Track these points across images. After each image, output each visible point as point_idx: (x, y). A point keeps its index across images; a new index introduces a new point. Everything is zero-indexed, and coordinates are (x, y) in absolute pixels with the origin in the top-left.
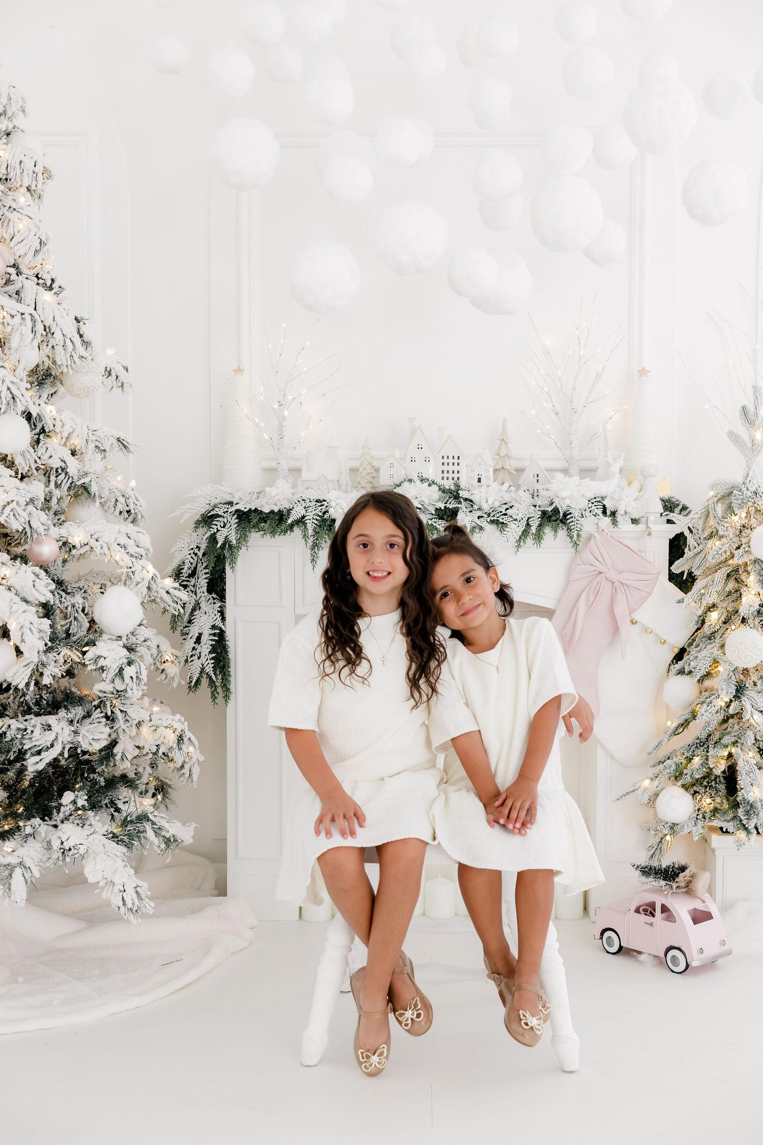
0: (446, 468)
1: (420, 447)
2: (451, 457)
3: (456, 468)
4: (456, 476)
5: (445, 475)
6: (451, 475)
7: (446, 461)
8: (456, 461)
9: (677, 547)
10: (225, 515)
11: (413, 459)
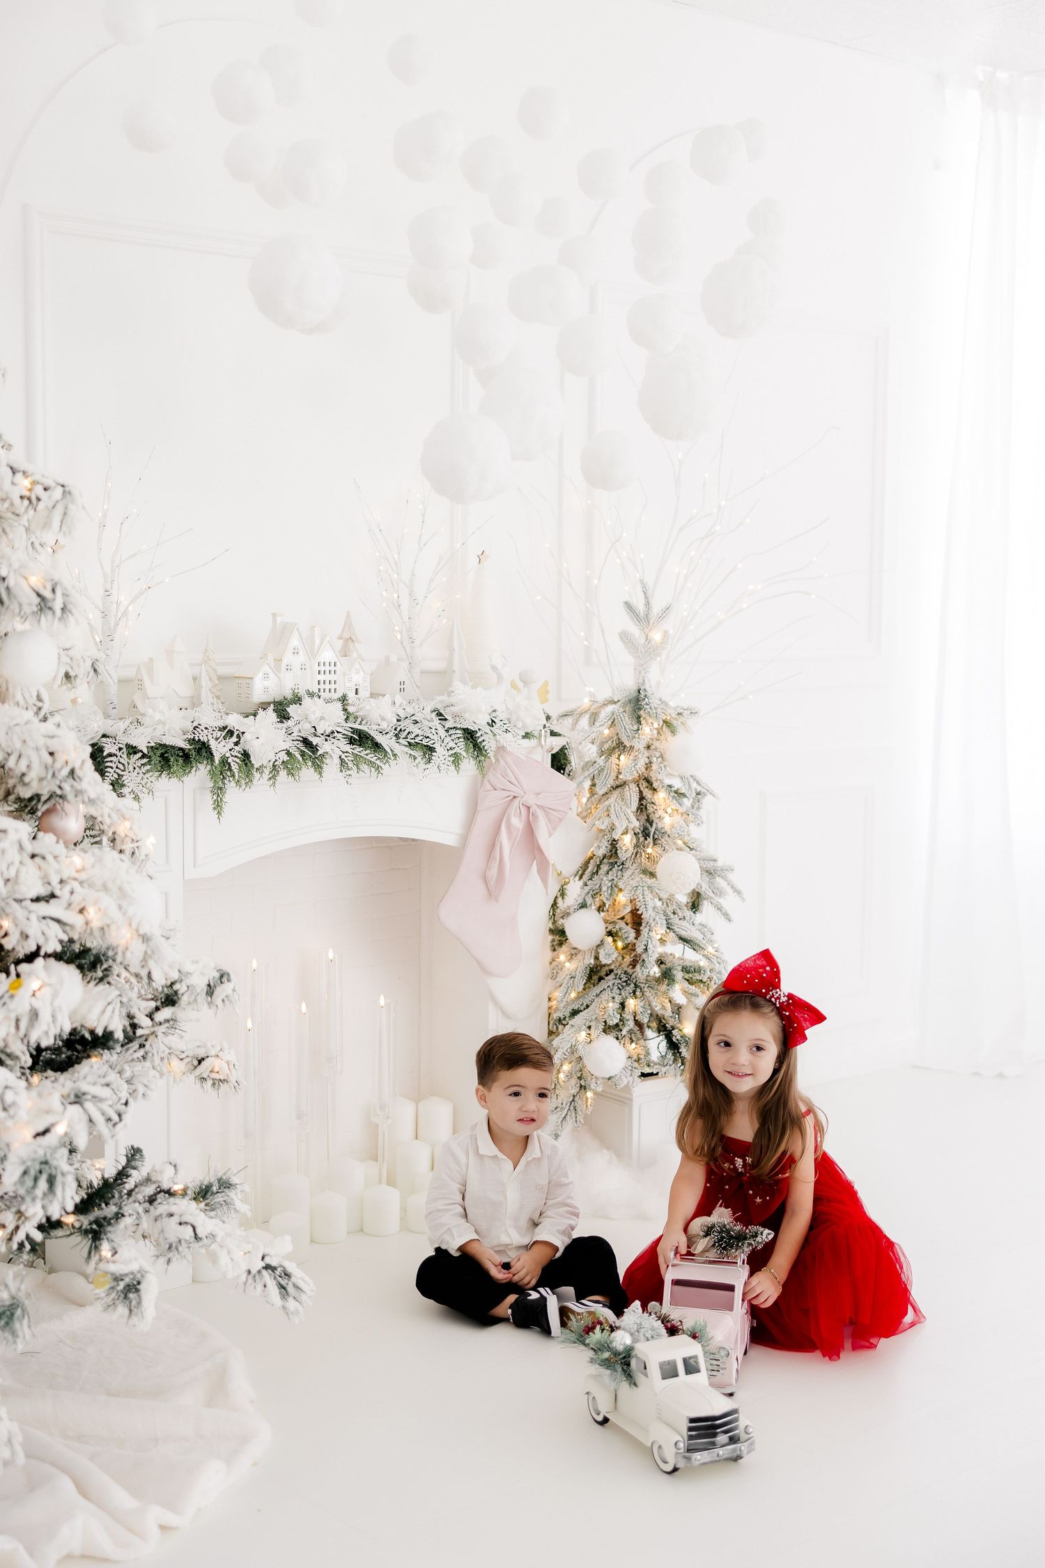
0: (321, 677)
1: (296, 651)
2: (327, 664)
3: (332, 677)
4: (333, 686)
5: (322, 686)
6: (327, 686)
7: (322, 668)
8: (333, 668)
9: (559, 762)
10: (118, 754)
11: (289, 667)
